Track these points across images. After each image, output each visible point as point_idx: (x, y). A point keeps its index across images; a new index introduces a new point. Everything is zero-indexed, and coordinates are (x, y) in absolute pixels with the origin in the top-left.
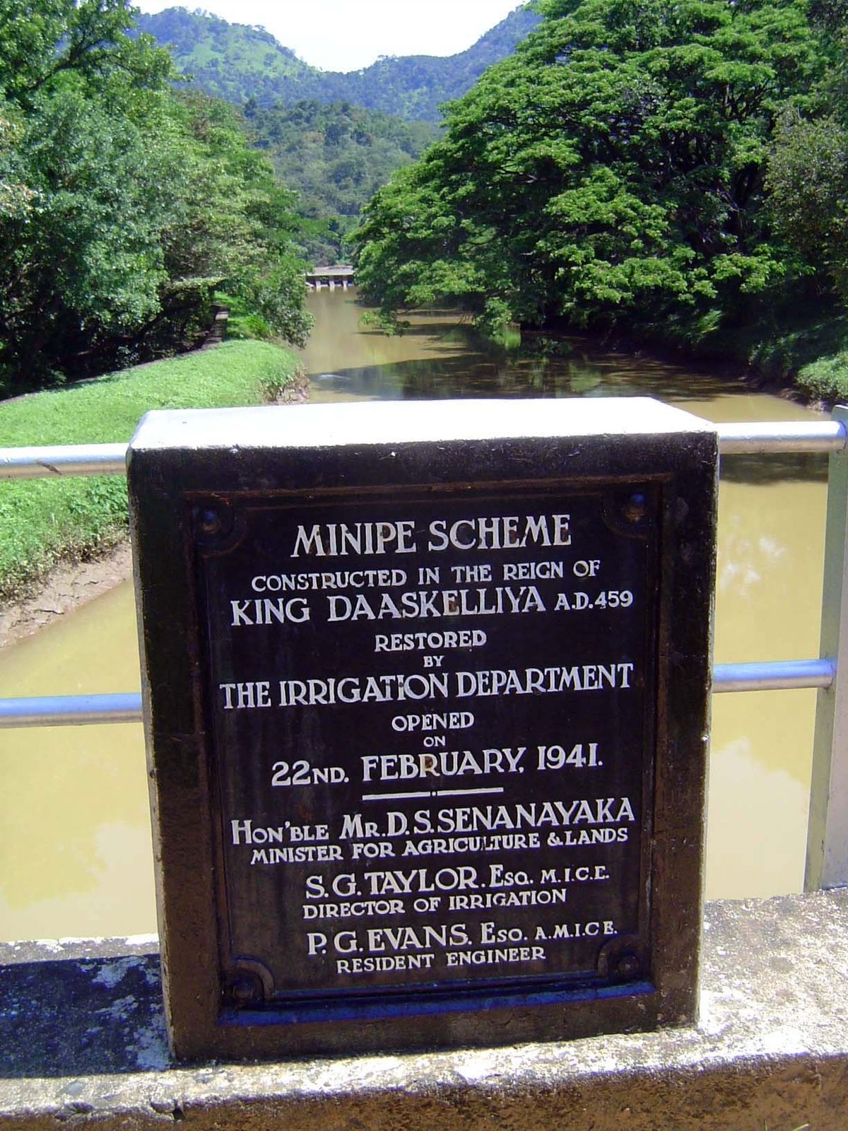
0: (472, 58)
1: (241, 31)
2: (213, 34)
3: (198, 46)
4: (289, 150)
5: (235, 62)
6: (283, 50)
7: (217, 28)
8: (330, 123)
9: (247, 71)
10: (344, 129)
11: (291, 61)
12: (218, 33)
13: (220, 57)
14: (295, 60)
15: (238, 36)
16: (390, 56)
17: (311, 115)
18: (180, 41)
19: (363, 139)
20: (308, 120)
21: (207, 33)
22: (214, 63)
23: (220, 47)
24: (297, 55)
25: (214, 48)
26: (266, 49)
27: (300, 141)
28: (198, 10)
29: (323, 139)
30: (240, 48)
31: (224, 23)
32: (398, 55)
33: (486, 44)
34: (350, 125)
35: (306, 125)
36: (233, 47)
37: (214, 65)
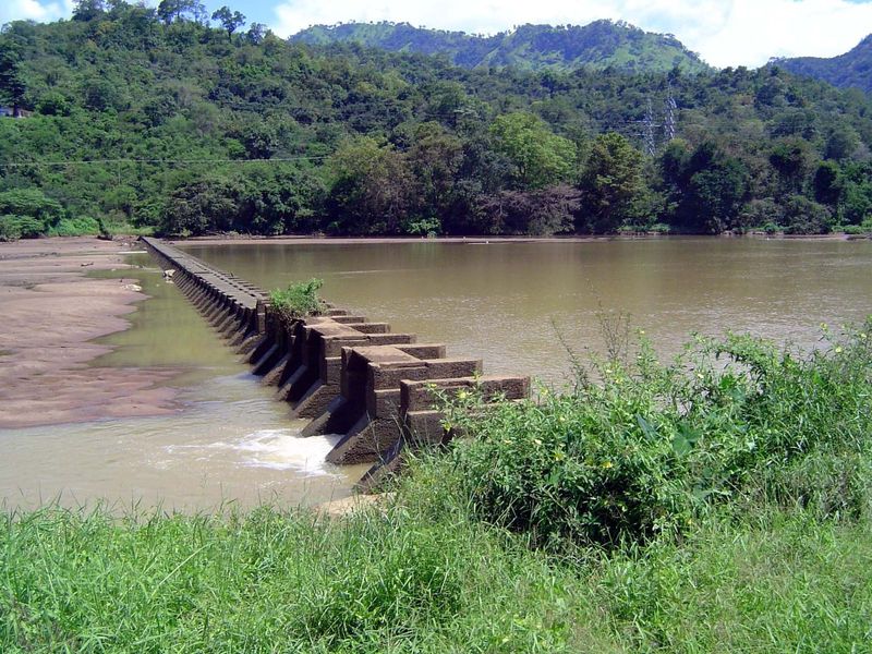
0: (855, 58)
1: (654, 39)
2: (632, 41)
3: (618, 51)
4: (716, 113)
5: (649, 63)
6: (690, 54)
7: (635, 36)
8: (760, 86)
9: (658, 70)
10: (776, 91)
11: (695, 63)
12: (635, 40)
13: (637, 59)
14: (699, 61)
15: (652, 42)
16: (780, 57)
17: (737, 81)
18: (603, 47)
19: (795, 103)
20: (734, 85)
21: (626, 40)
22: (631, 63)
23: (636, 51)
24: (701, 58)
25: (631, 52)
26: (674, 52)
27: (728, 103)
28: (620, 22)
29: (752, 101)
30: (653, 52)
31: (641, 32)
32: (788, 57)
33: (867, 46)
34: (782, 87)
35: (732, 89)
36: (647, 51)
37: (631, 65)
